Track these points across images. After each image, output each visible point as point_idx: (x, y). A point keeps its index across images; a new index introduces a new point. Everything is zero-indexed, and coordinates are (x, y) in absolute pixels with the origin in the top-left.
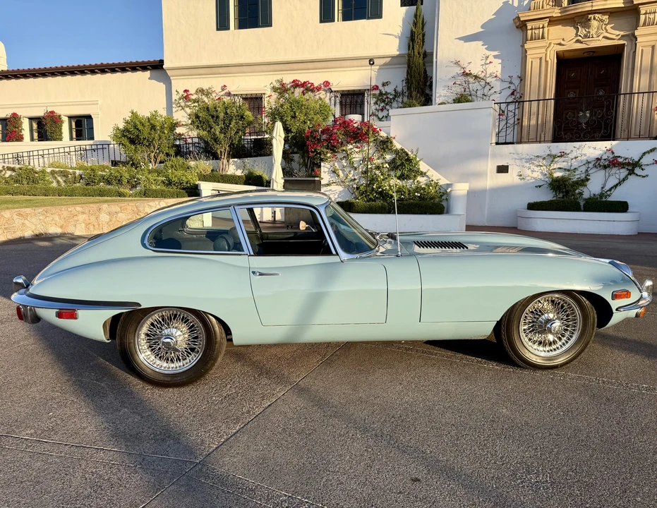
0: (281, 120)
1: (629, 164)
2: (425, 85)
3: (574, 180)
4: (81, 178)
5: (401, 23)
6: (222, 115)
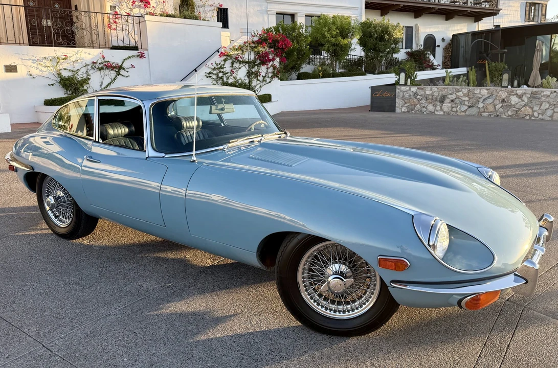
3: (79, 79)
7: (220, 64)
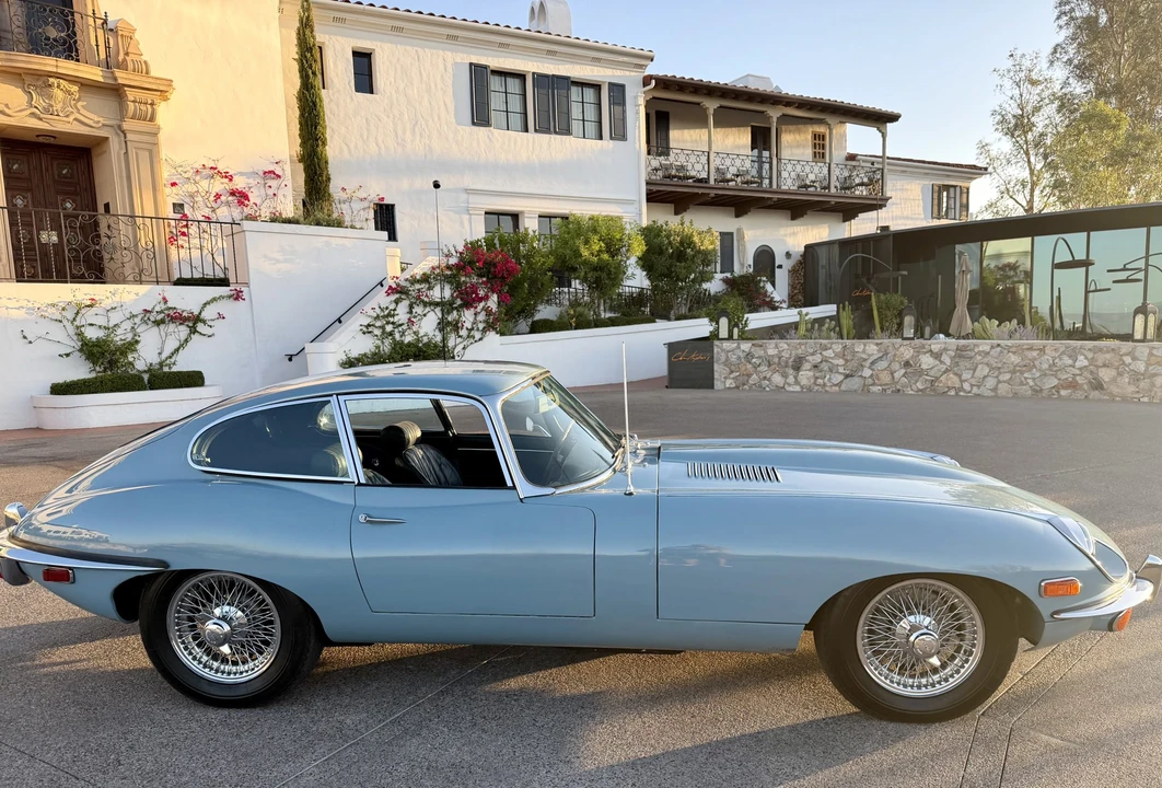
1: (186, 318)
7: (387, 308)
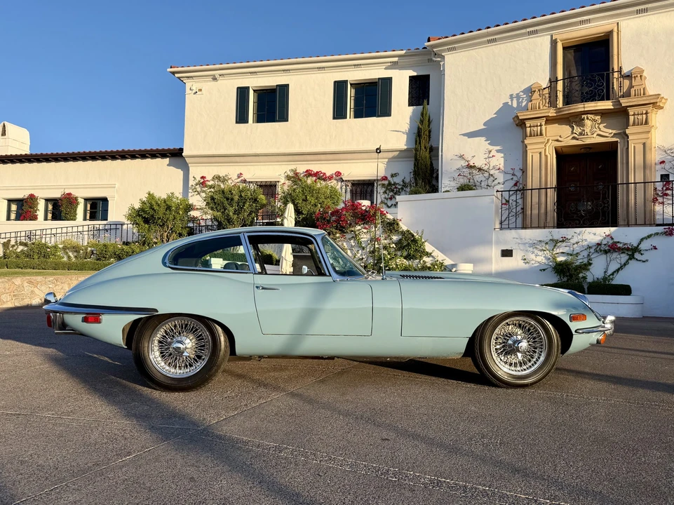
0: (294, 203)
1: (628, 249)
2: (432, 177)
3: (577, 264)
4: (93, 253)
5: (408, 121)
6: (236, 198)
